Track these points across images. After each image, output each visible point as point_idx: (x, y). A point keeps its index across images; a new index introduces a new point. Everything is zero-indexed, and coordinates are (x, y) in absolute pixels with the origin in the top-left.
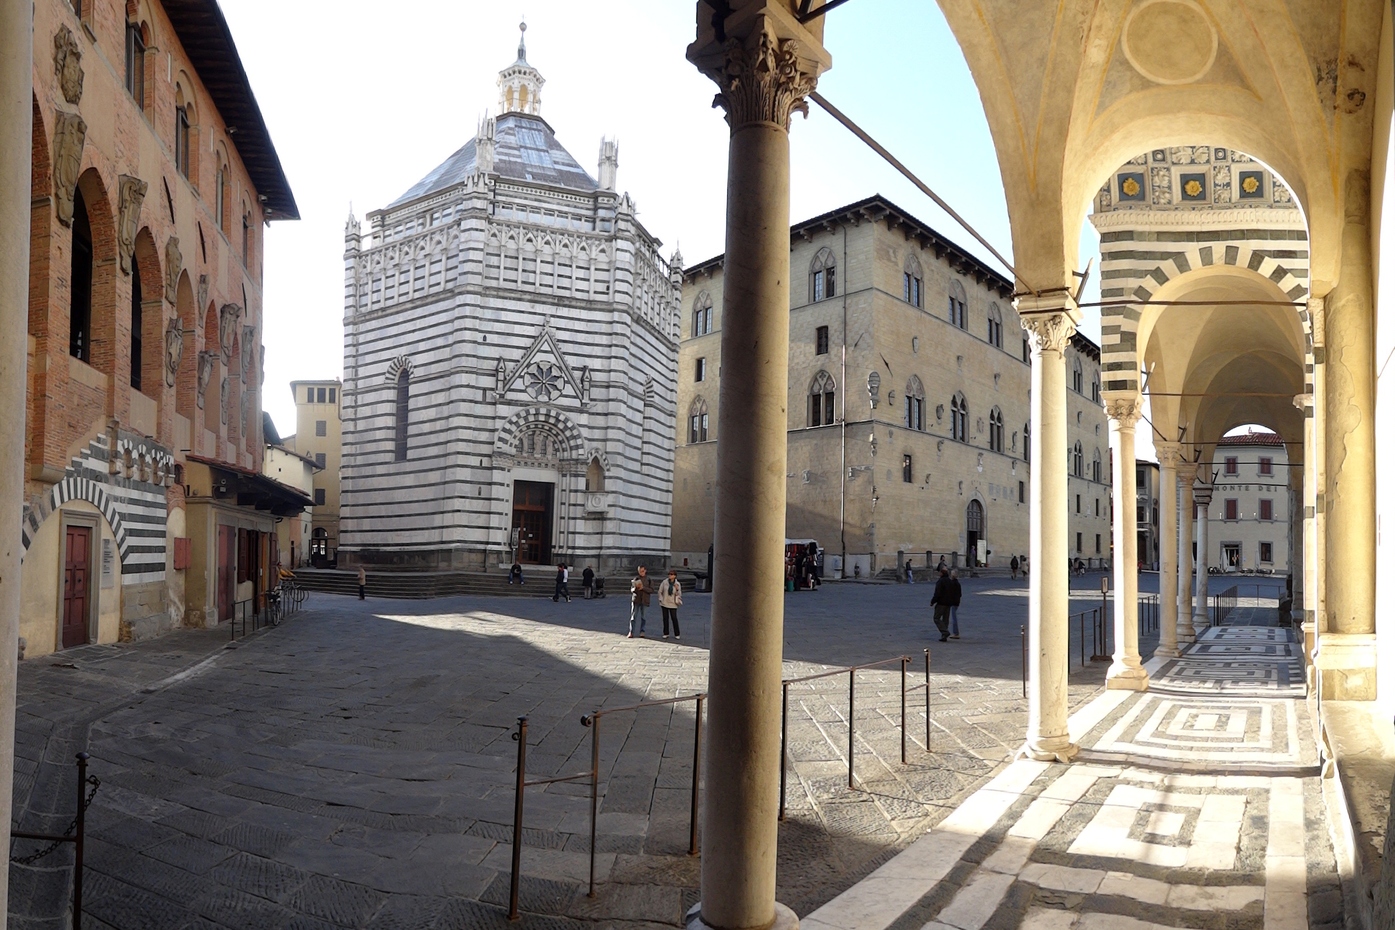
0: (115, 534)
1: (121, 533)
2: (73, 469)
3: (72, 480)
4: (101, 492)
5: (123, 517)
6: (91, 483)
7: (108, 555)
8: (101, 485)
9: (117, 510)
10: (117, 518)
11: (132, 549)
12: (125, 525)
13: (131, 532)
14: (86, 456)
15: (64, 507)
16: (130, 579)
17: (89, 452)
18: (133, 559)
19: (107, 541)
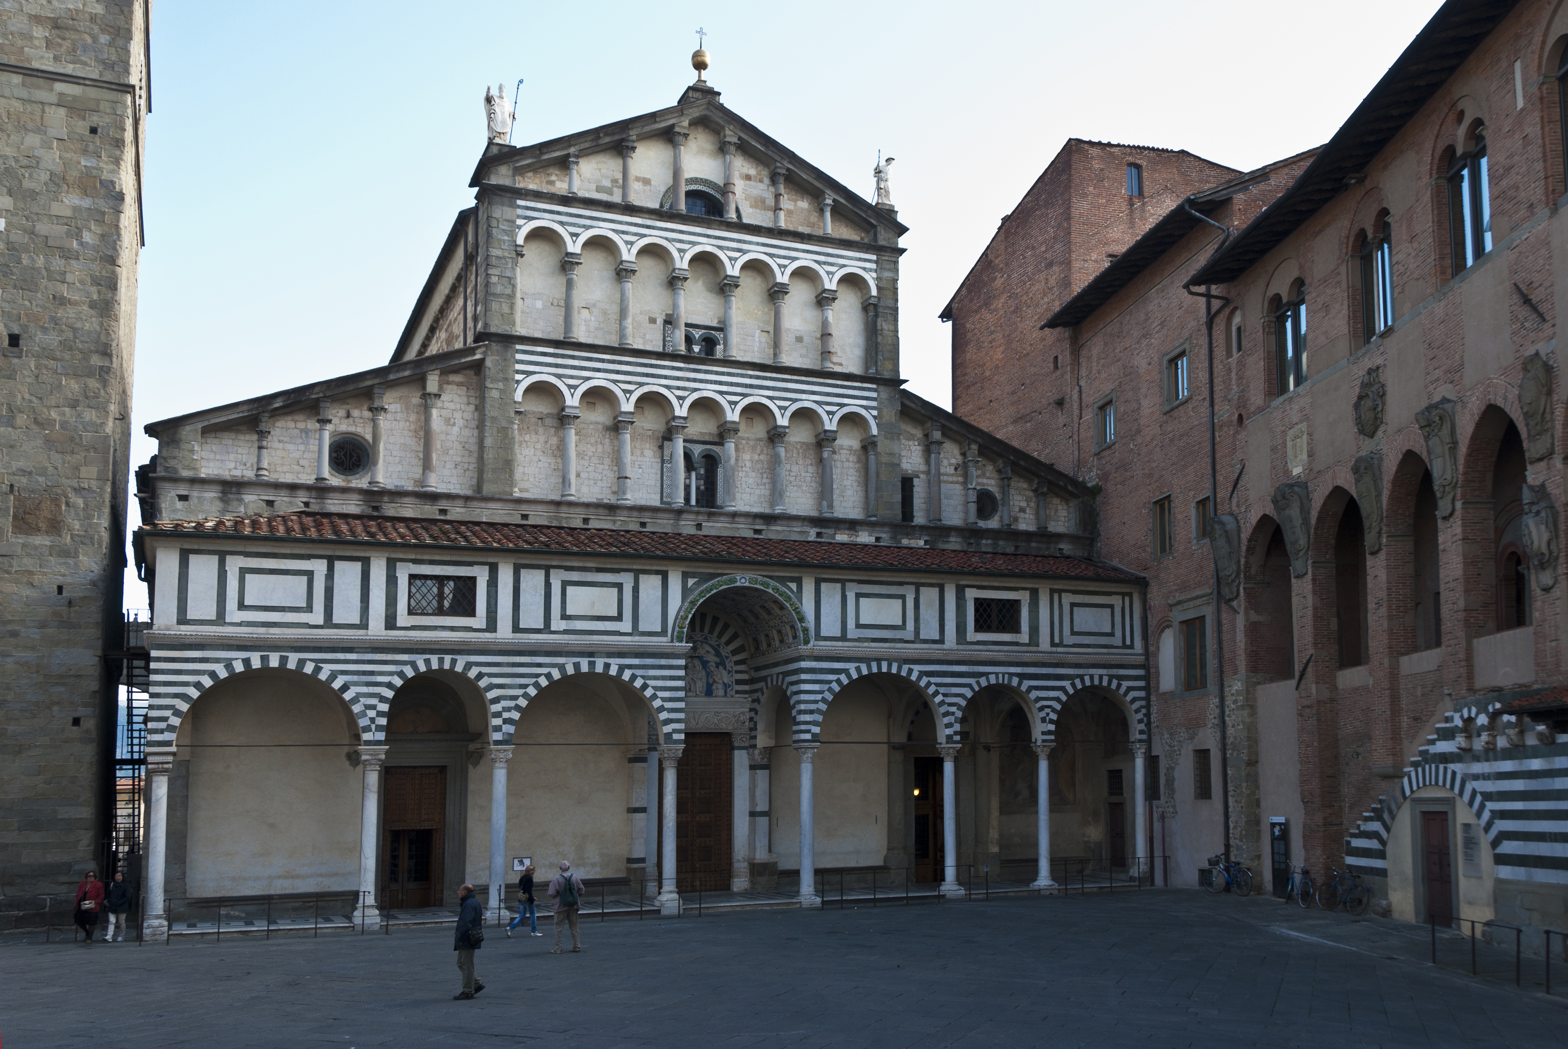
0: (1479, 814)
1: (1486, 815)
2: (1420, 759)
3: (1420, 770)
4: (1454, 773)
5: (1488, 796)
6: (1441, 767)
7: (1470, 843)
8: (1452, 766)
9: (1478, 790)
10: (1479, 798)
11: (1505, 836)
12: (1491, 806)
13: (1504, 815)
14: (1432, 742)
15: (1416, 795)
16: (1506, 872)
17: (1435, 736)
18: (1509, 847)
19: (1467, 827)
